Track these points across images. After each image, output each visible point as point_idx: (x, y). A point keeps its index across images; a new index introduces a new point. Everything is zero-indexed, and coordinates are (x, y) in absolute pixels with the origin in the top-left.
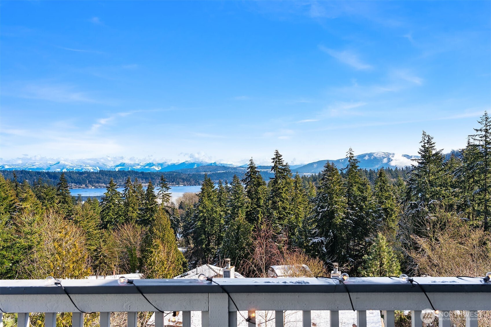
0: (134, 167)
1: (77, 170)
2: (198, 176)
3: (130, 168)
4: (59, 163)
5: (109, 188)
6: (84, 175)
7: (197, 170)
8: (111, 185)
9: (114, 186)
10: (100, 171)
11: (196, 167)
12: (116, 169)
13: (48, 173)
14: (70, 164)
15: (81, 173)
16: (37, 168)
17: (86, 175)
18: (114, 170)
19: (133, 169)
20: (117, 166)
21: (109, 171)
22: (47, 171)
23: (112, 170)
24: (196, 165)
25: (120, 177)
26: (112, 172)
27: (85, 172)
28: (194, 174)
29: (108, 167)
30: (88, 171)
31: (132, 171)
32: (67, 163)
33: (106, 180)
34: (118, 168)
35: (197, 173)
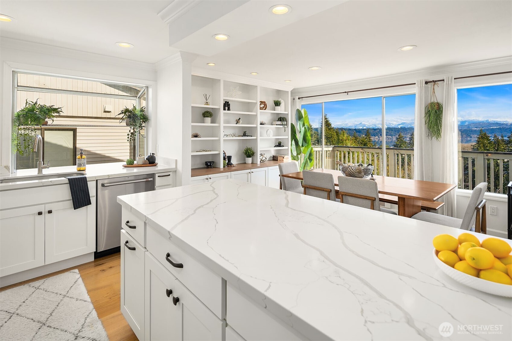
0: (412, 125)
1: (373, 127)
2: (469, 131)
3: (409, 126)
4: (361, 123)
5: (398, 138)
6: (377, 131)
7: (468, 126)
8: (400, 137)
9: (402, 137)
10: (388, 128)
11: (467, 124)
12: (399, 126)
13: (355, 129)
14: (368, 124)
15: (375, 130)
16: (349, 127)
17: (378, 130)
18: (397, 127)
19: (412, 126)
20: (399, 125)
21: (394, 128)
22: (354, 128)
23: (396, 127)
24: (467, 122)
25: (402, 132)
26: (396, 128)
27: (378, 128)
28: (465, 130)
29: (393, 126)
30: (380, 128)
31: (411, 128)
32: (366, 123)
33: (392, 133)
34: (400, 126)
35: (468, 129)
